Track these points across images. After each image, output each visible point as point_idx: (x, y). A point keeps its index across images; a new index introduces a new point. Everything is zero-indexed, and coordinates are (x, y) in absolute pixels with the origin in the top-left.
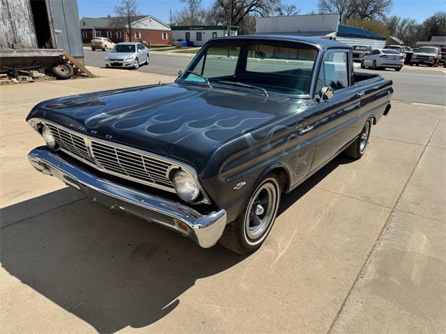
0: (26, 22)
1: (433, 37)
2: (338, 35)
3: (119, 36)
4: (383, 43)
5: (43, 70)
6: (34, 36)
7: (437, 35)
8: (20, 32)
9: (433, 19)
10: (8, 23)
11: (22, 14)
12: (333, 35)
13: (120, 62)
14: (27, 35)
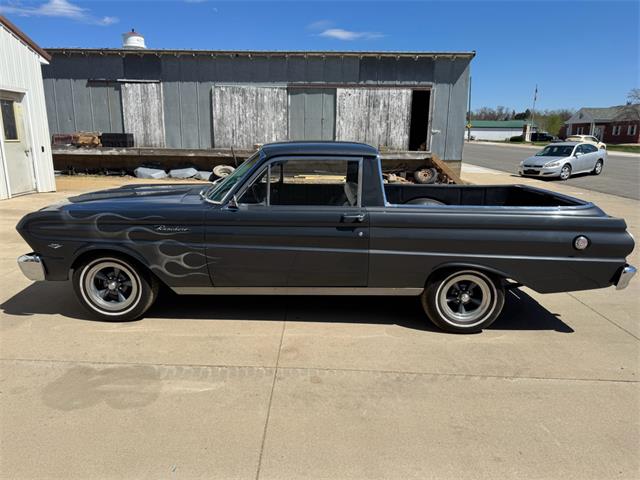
0: (402, 123)
3: (632, 132)
5: (404, 174)
6: (407, 137)
8: (394, 133)
10: (384, 124)
11: (400, 115)
13: (537, 169)
14: (400, 136)
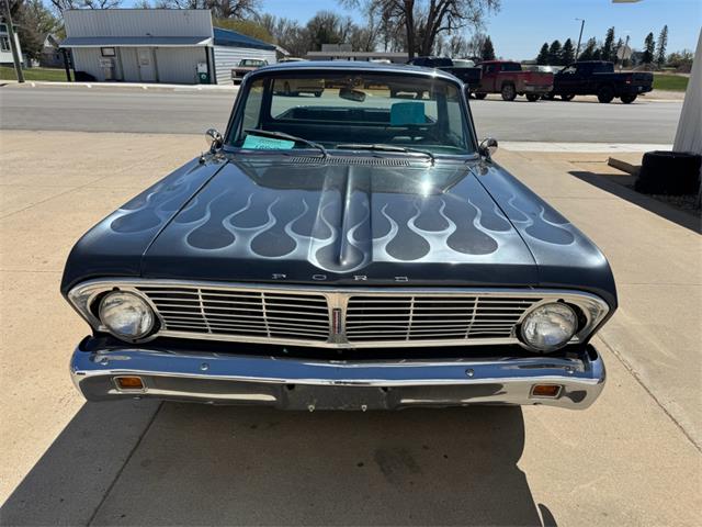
1: (324, 46)
2: (216, 42)
4: (274, 54)
7: (327, 43)
9: (317, 19)
12: (208, 42)
